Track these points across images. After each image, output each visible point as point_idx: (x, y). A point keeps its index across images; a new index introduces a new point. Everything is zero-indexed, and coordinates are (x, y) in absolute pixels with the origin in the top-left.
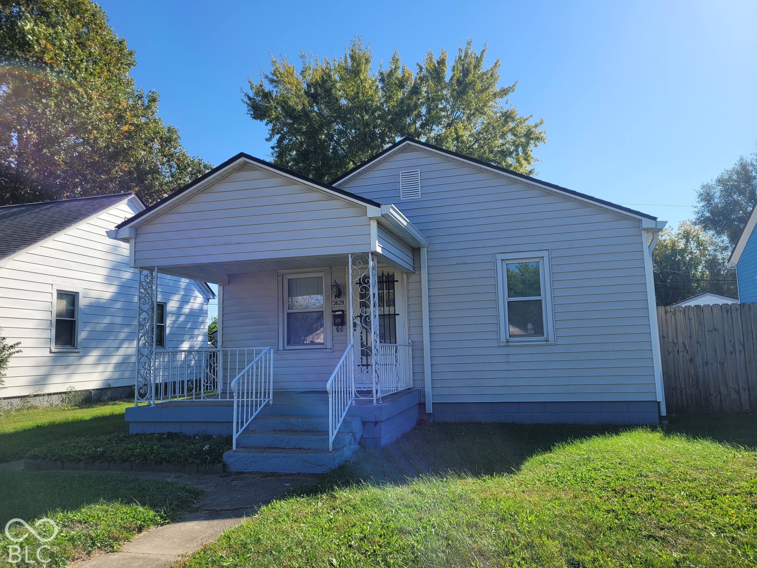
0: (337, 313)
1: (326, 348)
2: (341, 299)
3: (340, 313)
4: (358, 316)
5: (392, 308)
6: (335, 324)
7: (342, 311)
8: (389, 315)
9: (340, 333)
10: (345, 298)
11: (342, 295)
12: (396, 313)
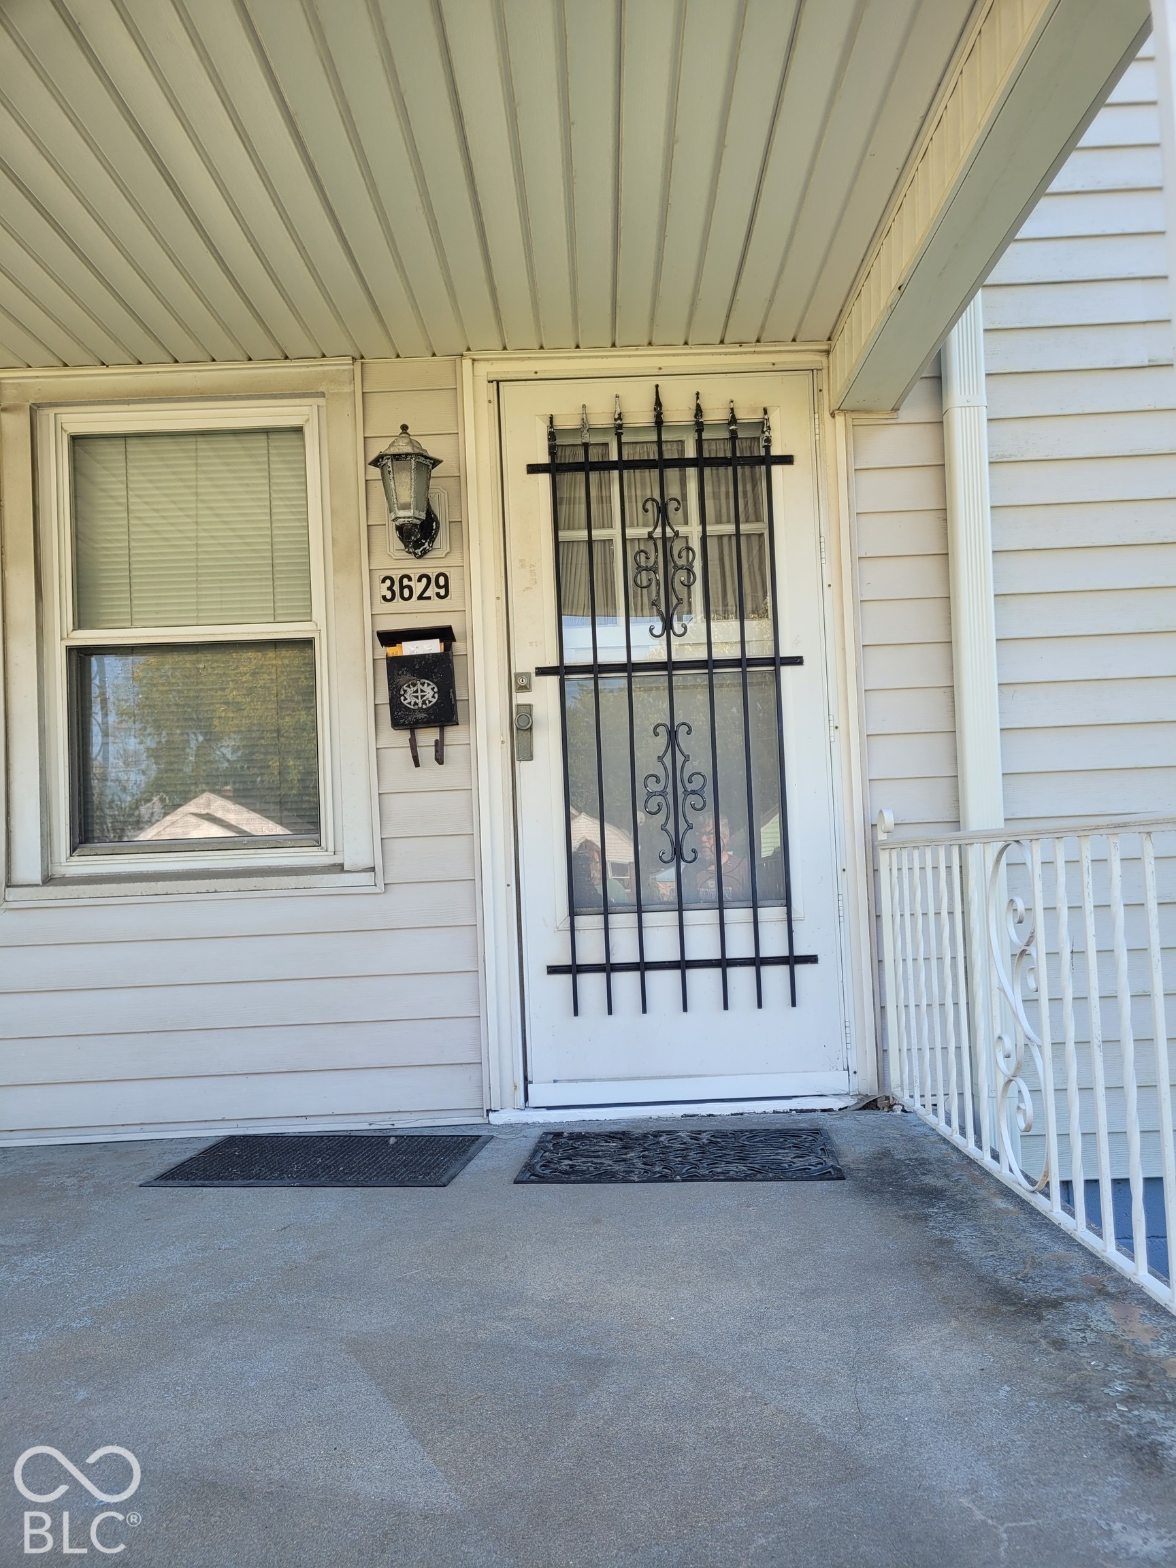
0: (410, 648)
1: (340, 868)
2: (430, 565)
3: (433, 646)
4: (541, 671)
5: (757, 629)
6: (403, 718)
7: (445, 634)
8: (742, 663)
9: (430, 772)
10: (455, 559)
11: (441, 541)
12: (785, 652)
